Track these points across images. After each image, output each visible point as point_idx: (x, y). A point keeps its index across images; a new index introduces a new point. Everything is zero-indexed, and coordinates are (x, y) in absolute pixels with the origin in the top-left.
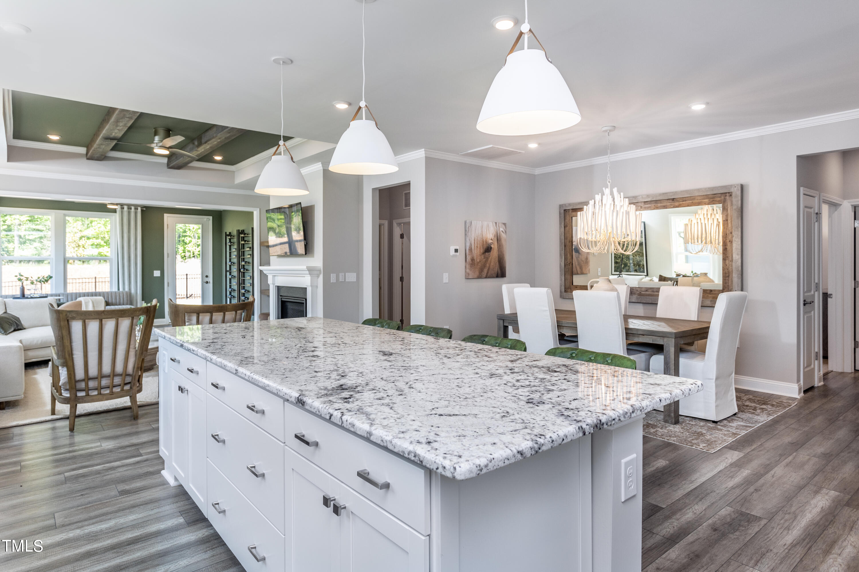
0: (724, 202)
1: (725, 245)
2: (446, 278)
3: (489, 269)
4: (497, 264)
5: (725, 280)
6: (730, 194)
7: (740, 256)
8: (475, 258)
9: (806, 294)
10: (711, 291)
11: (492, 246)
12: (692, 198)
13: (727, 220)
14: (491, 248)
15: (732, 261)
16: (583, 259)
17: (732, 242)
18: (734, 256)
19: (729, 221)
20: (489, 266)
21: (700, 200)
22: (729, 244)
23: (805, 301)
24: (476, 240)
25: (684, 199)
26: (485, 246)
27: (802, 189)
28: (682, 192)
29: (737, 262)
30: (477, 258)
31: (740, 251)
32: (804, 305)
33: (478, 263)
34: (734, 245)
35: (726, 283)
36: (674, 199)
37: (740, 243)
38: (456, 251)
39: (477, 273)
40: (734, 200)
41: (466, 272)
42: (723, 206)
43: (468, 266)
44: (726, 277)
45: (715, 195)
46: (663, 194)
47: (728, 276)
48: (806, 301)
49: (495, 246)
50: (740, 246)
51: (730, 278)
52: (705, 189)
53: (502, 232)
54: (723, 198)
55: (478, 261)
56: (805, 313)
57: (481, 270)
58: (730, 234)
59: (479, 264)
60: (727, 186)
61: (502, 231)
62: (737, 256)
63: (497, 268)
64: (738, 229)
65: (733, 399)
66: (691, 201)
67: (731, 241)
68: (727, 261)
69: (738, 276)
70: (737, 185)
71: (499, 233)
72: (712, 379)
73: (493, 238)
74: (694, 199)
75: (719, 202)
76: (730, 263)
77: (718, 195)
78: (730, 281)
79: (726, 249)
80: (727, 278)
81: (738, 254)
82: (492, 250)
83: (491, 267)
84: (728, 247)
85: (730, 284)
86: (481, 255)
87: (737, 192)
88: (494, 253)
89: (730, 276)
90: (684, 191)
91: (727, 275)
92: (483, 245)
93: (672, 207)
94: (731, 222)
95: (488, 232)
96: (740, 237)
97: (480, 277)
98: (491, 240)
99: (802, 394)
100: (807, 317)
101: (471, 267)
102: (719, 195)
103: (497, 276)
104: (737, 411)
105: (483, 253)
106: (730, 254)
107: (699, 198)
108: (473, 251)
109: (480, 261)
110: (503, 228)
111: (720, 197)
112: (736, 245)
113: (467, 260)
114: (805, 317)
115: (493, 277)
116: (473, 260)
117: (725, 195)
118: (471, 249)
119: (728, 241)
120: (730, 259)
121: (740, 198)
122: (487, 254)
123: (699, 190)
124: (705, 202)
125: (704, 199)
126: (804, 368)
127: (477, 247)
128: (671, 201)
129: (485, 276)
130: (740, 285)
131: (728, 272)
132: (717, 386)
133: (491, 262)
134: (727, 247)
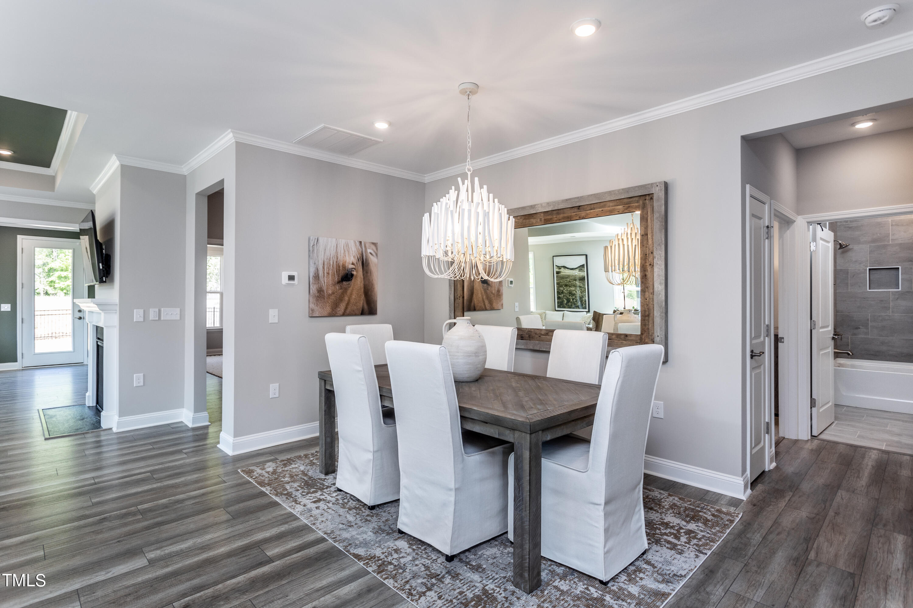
0: (643, 208)
1: (644, 269)
2: (273, 315)
3: (348, 304)
4: (363, 297)
5: (644, 320)
6: (650, 196)
7: (663, 286)
8: (325, 288)
9: (754, 342)
10: (626, 335)
11: (354, 273)
12: (602, 204)
13: (647, 235)
14: (352, 275)
15: (653, 293)
16: (493, 292)
17: (653, 266)
18: (656, 285)
19: (649, 236)
20: (349, 300)
21: (612, 206)
22: (649, 268)
23: (752, 351)
24: (326, 263)
25: (592, 206)
26: (342, 273)
27: (748, 186)
28: (589, 196)
29: (660, 294)
30: (327, 288)
31: (664, 278)
32: (752, 357)
33: (329, 295)
34: (656, 269)
35: (645, 325)
36: (579, 206)
37: (663, 267)
38: (291, 278)
39: (328, 309)
40: (655, 204)
41: (309, 307)
42: (641, 215)
43: (311, 300)
44: (645, 316)
45: (631, 200)
46: (567, 200)
47: (648, 316)
48: (754, 352)
49: (359, 274)
50: (664, 271)
51: (651, 318)
52: (619, 190)
53: (370, 255)
54: (641, 202)
55: (330, 292)
56: (753, 369)
57: (335, 305)
58: (651, 254)
59: (332, 297)
60: (646, 185)
61: (371, 253)
62: (660, 287)
63: (362, 303)
64: (661, 246)
65: (641, 526)
66: (601, 209)
67: (652, 264)
68: (647, 293)
69: (660, 315)
70: (660, 183)
71: (366, 256)
72: (600, 505)
73: (355, 261)
74: (604, 206)
75: (637, 208)
76: (651, 296)
77: (634, 199)
78: (651, 322)
79: (646, 275)
80: (647, 318)
81: (660, 284)
82: (354, 277)
83: (352, 301)
84: (649, 274)
85: (650, 326)
86: (334, 285)
87: (659, 193)
88: (358, 282)
89: (651, 315)
90: (592, 195)
91: (647, 313)
92: (338, 271)
93: (577, 218)
94: (652, 236)
95: (347, 252)
96: (663, 258)
97: (332, 314)
98: (353, 264)
99: (749, 491)
100: (755, 374)
101: (317, 300)
102: (637, 199)
103: (363, 313)
104: (646, 546)
105: (339, 282)
106: (651, 283)
107: (611, 204)
108: (321, 279)
109: (333, 293)
110: (373, 249)
111: (638, 202)
112: (658, 271)
113: (311, 291)
114: (753, 374)
115: (356, 315)
116: (320, 291)
117: (643, 198)
118: (317, 277)
119: (648, 264)
120: (651, 291)
121: (663, 202)
122: (345, 283)
123: (610, 193)
124: (618, 209)
125: (617, 206)
126: (751, 449)
127: (328, 273)
128: (576, 210)
129: (341, 313)
130: (664, 328)
131: (648, 309)
132: (607, 515)
133: (351, 294)
134: (647, 274)
